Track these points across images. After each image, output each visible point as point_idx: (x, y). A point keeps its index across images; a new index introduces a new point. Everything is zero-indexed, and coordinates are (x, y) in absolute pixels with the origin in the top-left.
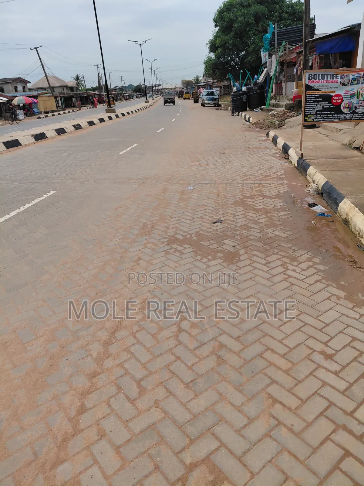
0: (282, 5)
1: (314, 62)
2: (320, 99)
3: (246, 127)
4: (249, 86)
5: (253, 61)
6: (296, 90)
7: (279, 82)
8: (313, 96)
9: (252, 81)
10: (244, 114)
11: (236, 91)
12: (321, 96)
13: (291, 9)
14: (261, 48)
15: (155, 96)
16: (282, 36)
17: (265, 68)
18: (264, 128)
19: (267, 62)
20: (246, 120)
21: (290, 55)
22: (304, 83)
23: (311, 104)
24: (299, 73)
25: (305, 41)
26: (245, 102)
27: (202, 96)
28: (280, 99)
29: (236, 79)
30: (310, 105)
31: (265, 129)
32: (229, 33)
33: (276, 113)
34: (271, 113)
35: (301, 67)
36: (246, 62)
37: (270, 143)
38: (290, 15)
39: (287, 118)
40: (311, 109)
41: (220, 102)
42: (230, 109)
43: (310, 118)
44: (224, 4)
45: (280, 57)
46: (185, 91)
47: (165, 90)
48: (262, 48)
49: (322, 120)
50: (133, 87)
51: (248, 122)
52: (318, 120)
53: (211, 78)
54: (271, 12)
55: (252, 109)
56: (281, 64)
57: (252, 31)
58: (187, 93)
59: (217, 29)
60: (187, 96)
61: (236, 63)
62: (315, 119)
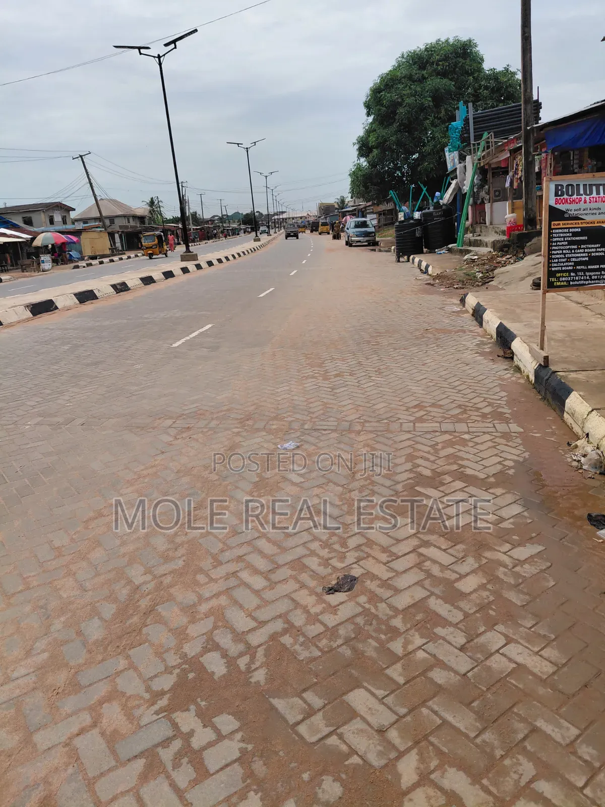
0: (478, 76)
1: (544, 165)
2: (582, 238)
3: (420, 285)
4: (427, 211)
5: (432, 169)
6: (511, 215)
7: (479, 202)
8: (567, 231)
9: (430, 201)
10: (417, 260)
11: (403, 219)
12: (584, 231)
13: (494, 82)
14: (445, 145)
15: (272, 231)
16: (482, 124)
17: (452, 179)
18: (455, 286)
19: (456, 169)
20: (421, 270)
21: (497, 155)
22: (546, 205)
23: (563, 250)
24: (515, 185)
25: (525, 129)
26: (420, 238)
27: (348, 229)
28: (481, 232)
29: (404, 199)
30: (561, 252)
31: (457, 288)
32: (391, 124)
33: (476, 257)
34: (466, 257)
35: (520, 175)
36: (420, 171)
37: (467, 319)
38: (493, 91)
39: (496, 267)
40: (564, 260)
41: (378, 237)
42: (394, 250)
43: (561, 280)
44: (383, 78)
45: (479, 160)
46: (321, 221)
47: (291, 219)
48: (447, 145)
49: (587, 282)
50: (241, 217)
51: (425, 273)
52: (577, 283)
53: (362, 199)
54: (460, 88)
55: (432, 250)
56: (482, 171)
57: (429, 119)
58: (324, 224)
59: (371, 119)
60: (325, 228)
61: (403, 173)
62: (573, 281)
